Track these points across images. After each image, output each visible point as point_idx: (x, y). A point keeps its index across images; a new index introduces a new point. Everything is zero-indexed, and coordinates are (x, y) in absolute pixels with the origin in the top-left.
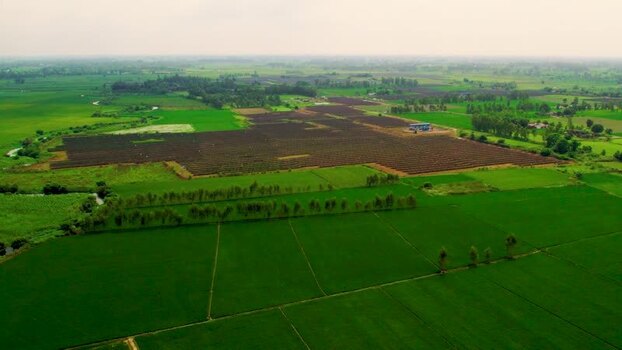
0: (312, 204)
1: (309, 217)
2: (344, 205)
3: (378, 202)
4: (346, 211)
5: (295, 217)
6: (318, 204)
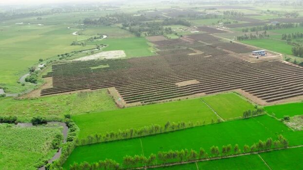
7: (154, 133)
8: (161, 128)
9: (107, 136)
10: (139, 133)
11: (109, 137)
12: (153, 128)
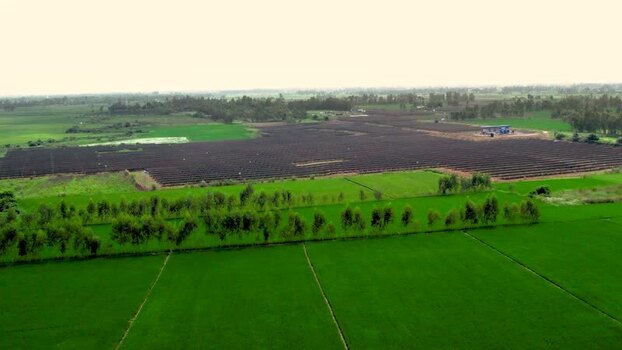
0: (347, 216)
1: (343, 239)
2: (406, 218)
3: (470, 213)
4: (409, 228)
5: (315, 241)
6: (358, 216)
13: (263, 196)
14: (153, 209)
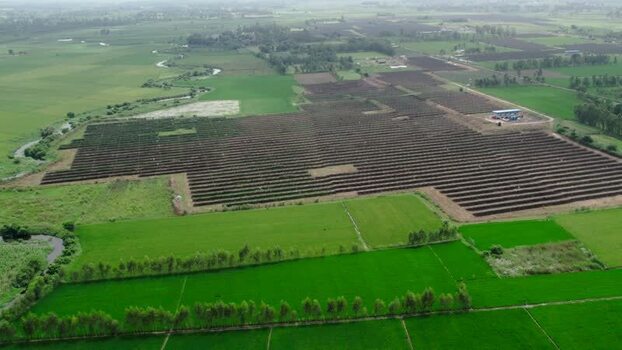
7: (216, 266)
8: (232, 256)
9: (122, 267)
10: (185, 265)
11: (126, 269)
12: (214, 256)
13: (258, 253)
14: (170, 266)
